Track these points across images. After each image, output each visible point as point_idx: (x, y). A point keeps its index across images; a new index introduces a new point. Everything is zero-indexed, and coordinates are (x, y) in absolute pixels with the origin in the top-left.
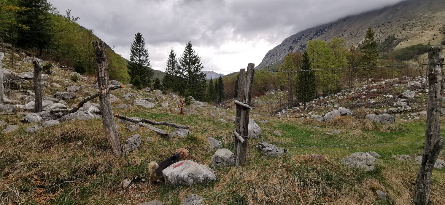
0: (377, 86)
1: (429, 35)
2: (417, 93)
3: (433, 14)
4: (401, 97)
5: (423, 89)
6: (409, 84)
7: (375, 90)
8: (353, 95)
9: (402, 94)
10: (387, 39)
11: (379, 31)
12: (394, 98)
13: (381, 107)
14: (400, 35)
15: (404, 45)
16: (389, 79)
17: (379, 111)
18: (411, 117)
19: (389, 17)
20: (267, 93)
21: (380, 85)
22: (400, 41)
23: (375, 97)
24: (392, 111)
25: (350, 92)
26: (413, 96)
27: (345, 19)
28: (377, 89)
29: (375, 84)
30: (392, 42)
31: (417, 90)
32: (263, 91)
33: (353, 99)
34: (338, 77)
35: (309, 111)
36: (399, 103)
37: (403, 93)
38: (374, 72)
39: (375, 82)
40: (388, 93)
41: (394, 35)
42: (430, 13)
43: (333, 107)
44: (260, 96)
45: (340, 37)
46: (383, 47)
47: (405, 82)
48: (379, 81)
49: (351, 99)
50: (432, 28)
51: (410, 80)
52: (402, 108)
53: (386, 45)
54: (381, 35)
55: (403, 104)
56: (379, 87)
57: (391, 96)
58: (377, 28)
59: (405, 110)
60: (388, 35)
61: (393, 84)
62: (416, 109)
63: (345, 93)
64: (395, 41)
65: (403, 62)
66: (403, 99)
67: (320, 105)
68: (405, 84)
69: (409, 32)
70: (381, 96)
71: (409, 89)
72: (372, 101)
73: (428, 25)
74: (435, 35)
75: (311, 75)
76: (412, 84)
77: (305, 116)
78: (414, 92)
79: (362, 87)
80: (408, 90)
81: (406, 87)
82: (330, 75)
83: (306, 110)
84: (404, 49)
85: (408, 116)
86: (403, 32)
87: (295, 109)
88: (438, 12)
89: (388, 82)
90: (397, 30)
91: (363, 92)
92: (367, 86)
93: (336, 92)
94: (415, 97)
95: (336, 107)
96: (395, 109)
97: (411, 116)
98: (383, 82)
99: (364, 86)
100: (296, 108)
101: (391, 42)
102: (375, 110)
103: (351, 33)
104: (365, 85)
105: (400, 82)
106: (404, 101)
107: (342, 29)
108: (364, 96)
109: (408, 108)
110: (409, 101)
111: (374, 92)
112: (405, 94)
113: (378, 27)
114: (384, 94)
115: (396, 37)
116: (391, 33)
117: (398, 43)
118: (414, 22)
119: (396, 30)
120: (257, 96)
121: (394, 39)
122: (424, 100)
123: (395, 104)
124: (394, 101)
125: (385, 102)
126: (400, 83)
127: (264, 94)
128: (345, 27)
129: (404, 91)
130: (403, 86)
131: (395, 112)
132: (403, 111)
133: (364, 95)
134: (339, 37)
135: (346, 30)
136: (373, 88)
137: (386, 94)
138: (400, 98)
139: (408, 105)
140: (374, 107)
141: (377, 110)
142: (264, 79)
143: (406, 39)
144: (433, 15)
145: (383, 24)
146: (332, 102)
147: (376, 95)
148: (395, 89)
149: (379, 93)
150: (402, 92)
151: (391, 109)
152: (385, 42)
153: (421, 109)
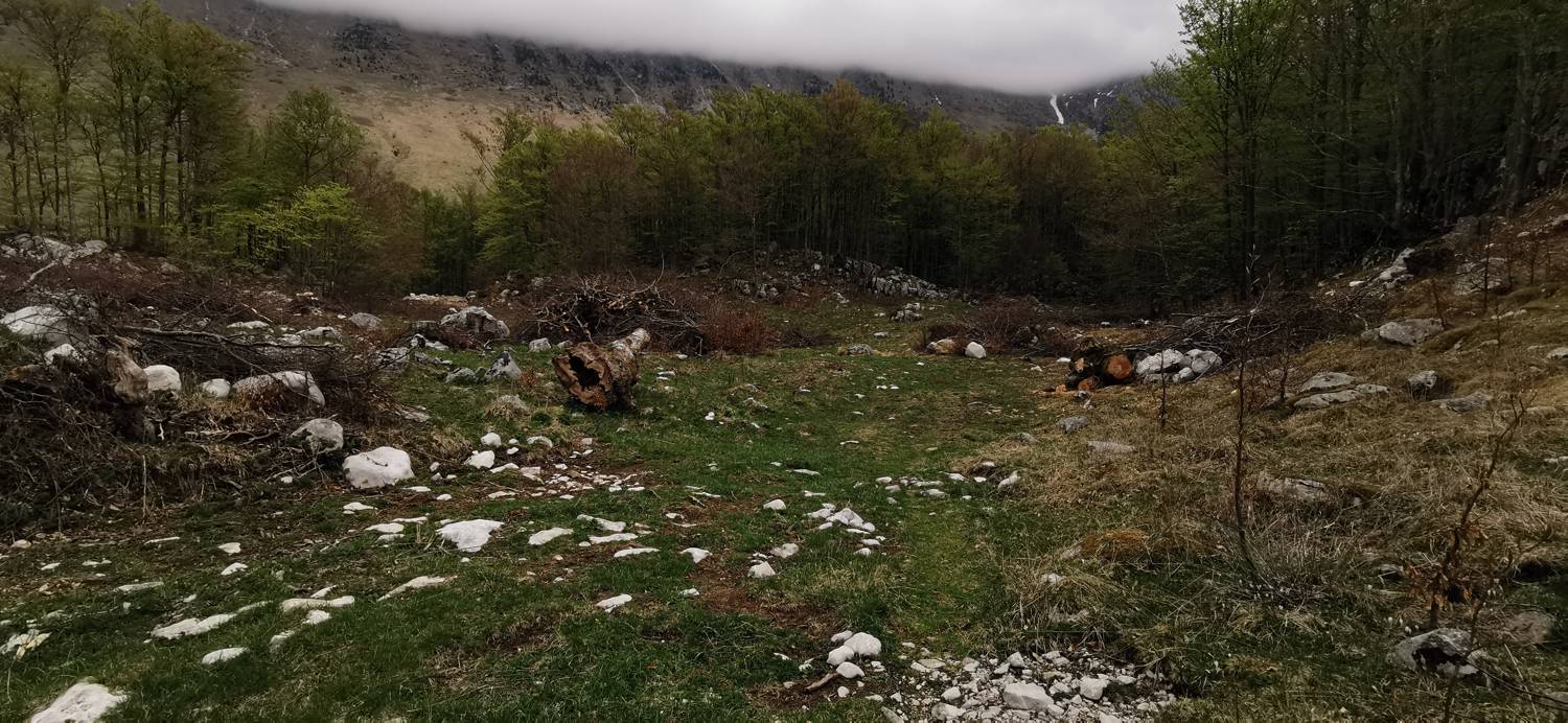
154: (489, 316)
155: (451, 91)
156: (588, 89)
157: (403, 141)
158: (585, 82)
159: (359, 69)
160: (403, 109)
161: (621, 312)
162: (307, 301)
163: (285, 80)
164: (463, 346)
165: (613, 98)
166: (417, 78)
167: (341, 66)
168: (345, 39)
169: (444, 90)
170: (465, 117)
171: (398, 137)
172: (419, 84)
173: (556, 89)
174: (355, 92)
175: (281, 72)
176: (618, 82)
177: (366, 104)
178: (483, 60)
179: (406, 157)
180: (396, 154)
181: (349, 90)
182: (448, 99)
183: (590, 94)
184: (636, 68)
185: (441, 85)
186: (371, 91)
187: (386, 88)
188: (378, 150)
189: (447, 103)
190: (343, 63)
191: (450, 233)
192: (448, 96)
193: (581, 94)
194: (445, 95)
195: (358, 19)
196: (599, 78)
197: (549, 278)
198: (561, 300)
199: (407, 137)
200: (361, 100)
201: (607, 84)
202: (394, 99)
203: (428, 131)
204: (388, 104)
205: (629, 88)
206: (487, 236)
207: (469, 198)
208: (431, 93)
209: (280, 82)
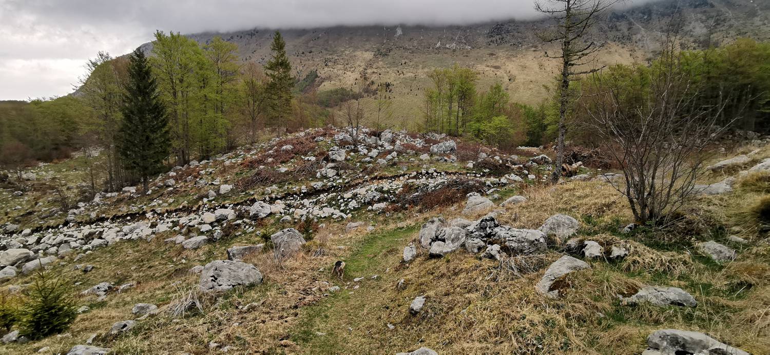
0: (292, 140)
1: (351, 77)
2: (348, 153)
3: (354, 52)
4: (327, 159)
5: (354, 145)
6: (336, 137)
7: (289, 147)
8: (253, 157)
9: (328, 155)
10: (309, 76)
11: (299, 61)
12: (317, 162)
13: (297, 181)
14: (323, 72)
15: (327, 86)
16: (311, 129)
17: (294, 189)
18: (344, 200)
19: (310, 45)
20: (77, 155)
21: (298, 138)
22: (323, 80)
23: (288, 161)
24: (315, 189)
25: (249, 150)
26: (343, 158)
27: (253, 32)
28: (293, 145)
29: (290, 137)
30: (314, 81)
31: (348, 148)
32: (63, 148)
33: (252, 165)
34: (226, 121)
35: (155, 196)
36: (325, 172)
37: (330, 153)
38: (288, 113)
39: (291, 133)
40: (308, 151)
41: (316, 70)
42: (351, 51)
43: (212, 184)
44: (55, 161)
45: (246, 59)
46: (304, 85)
47: (331, 134)
48: (297, 131)
49: (248, 166)
50: (353, 69)
51: (338, 131)
52: (329, 181)
53: (307, 83)
54: (301, 68)
55: (331, 173)
56: (295, 141)
57: (313, 159)
58: (296, 57)
59: (334, 184)
60: (309, 70)
61: (315, 137)
62: (348, 182)
63: (240, 152)
64: (317, 79)
65: (327, 109)
66: (331, 165)
67: (186, 181)
68: (331, 137)
69: (332, 70)
70: (298, 158)
71: (337, 146)
72: (283, 169)
73: (349, 66)
74: (356, 79)
75: (157, 110)
76: (341, 138)
77: (141, 212)
78: (343, 150)
79: (271, 142)
80: (336, 148)
81: (333, 141)
82: (211, 113)
83: (149, 195)
84: (328, 92)
85: (339, 200)
86: (326, 69)
87: (126, 192)
88: (359, 51)
89: (309, 134)
90: (320, 65)
91: (270, 152)
92: (277, 139)
93: (227, 151)
94: (346, 159)
95: (217, 184)
96: (318, 185)
97: (344, 198)
98: (302, 134)
99: (273, 139)
100: (129, 191)
101: (313, 78)
102: (288, 188)
103: (262, 57)
104: (275, 138)
105: (326, 134)
106: (332, 168)
107: (249, 48)
108: (270, 160)
109: (338, 182)
110: (339, 168)
111: (287, 151)
112: (333, 154)
113: (298, 56)
114: (303, 155)
115: (319, 75)
116: (313, 67)
117: (322, 82)
118: (336, 58)
119: (318, 65)
120: (46, 161)
121: (317, 76)
122: (358, 164)
123: (318, 175)
124: (317, 168)
125: (304, 171)
126: (324, 135)
127: (67, 157)
128: (253, 46)
129: (331, 149)
130: (329, 140)
131: (318, 190)
132: (332, 188)
133: (270, 156)
134: (244, 59)
135: (255, 51)
136: (286, 143)
137: (306, 155)
138: (325, 162)
139: (337, 174)
140: (286, 181)
141: (290, 187)
142: (67, 119)
143: (329, 78)
144: (354, 54)
145: (303, 53)
146: (211, 173)
147: (291, 156)
148: (318, 145)
149: (296, 153)
150: (328, 151)
151: (312, 184)
152: (307, 78)
153: (357, 182)
154: (547, 157)
155: (536, 47)
156: (611, 31)
157: (513, 74)
158: (609, 28)
159: (497, 44)
160: (514, 59)
161: (585, 157)
162: (495, 151)
163: (469, 55)
164: (540, 164)
165: (626, 33)
166: (520, 43)
167: (490, 45)
168: (492, 33)
169: (532, 47)
170: (542, 58)
171: (511, 72)
172: (521, 46)
173: (591, 35)
174: (495, 55)
175: (468, 52)
176: (630, 23)
177: (499, 59)
178: (553, 28)
179: (514, 81)
180: (510, 80)
181: (492, 54)
182: (534, 51)
183: (611, 35)
184: (644, 13)
185: (531, 45)
186: (501, 53)
187: (507, 51)
188: (503, 80)
189: (534, 53)
190: (491, 43)
191: (533, 121)
192: (535, 49)
193: (606, 35)
194: (533, 49)
195: (497, 23)
196: (618, 24)
197: (572, 142)
198: (567, 153)
199: (515, 72)
200: (497, 58)
201: (623, 26)
202: (510, 55)
203: (524, 67)
204: (508, 58)
205: (638, 25)
206: (548, 124)
207: (542, 108)
208: (527, 49)
209: (467, 56)
